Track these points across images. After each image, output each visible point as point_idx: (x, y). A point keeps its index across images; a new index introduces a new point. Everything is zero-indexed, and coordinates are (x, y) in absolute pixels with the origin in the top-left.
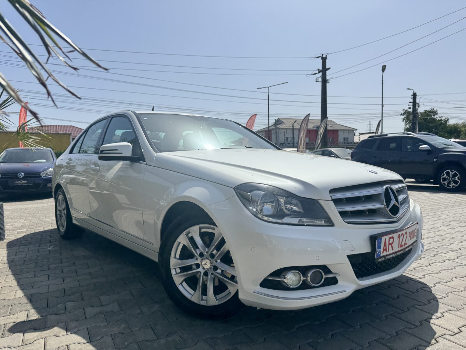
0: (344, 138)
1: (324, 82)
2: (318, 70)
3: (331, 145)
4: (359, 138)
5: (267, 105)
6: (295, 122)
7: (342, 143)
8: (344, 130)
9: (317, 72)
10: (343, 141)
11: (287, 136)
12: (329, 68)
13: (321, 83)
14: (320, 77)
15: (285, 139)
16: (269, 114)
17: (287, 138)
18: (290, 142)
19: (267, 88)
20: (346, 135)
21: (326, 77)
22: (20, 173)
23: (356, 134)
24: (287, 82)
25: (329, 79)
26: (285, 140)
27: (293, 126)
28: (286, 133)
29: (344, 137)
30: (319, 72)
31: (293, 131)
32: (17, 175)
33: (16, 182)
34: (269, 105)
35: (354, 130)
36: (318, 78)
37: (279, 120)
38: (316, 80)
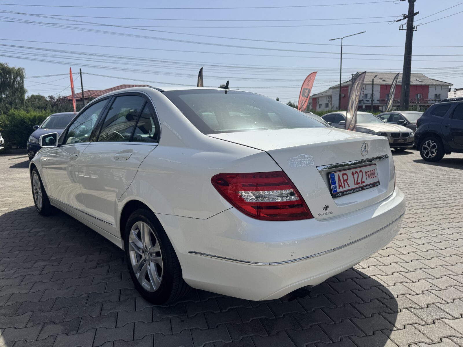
0: (436, 95)
1: (410, 29)
2: (403, 15)
3: (419, 103)
4: (455, 94)
5: (340, 59)
6: (375, 77)
7: (432, 100)
8: (436, 86)
9: (402, 18)
10: (434, 98)
11: (365, 93)
12: (418, 13)
13: (406, 31)
14: (405, 24)
15: (364, 95)
16: (342, 69)
17: (366, 95)
18: (369, 99)
19: (341, 39)
20: (438, 92)
21: (412, 24)
23: (451, 90)
24: (365, 32)
25: (416, 26)
26: (364, 97)
27: (373, 82)
28: (366, 89)
29: (436, 93)
30: (405, 18)
31: (373, 86)
34: (342, 59)
35: (448, 86)
36: (402, 25)
37: (358, 74)
38: (400, 28)
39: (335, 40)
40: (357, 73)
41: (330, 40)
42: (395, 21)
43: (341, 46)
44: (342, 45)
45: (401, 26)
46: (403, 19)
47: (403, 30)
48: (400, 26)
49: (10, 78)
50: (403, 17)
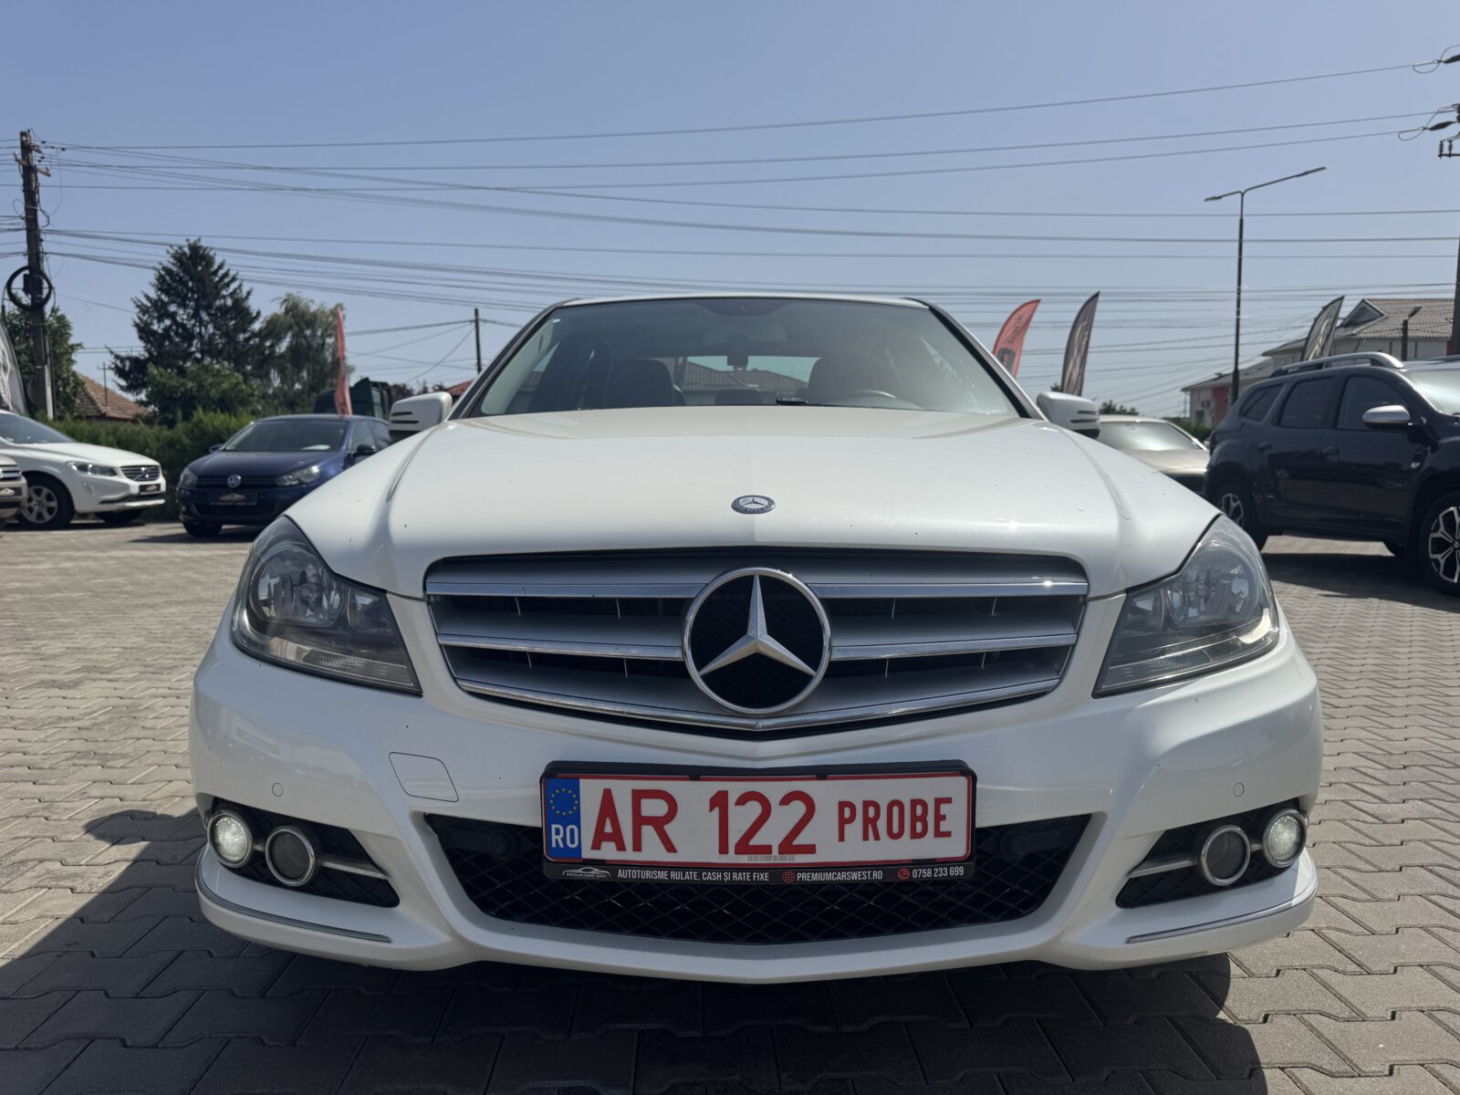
6: (1412, 314)
19: (1239, 195)
22: (232, 477)
24: (1323, 168)
27: (1405, 329)
31: (1404, 347)
32: (226, 481)
33: (224, 498)
36: (1450, 142)
37: (1364, 305)
38: (1441, 150)
39: (1223, 199)
40: (1363, 301)
41: (1207, 200)
42: (1425, 129)
43: (1239, 218)
44: (1242, 215)
45: (1446, 145)
46: (1455, 120)
47: (1453, 158)
48: (1441, 145)
49: (314, 334)
50: (1458, 114)
